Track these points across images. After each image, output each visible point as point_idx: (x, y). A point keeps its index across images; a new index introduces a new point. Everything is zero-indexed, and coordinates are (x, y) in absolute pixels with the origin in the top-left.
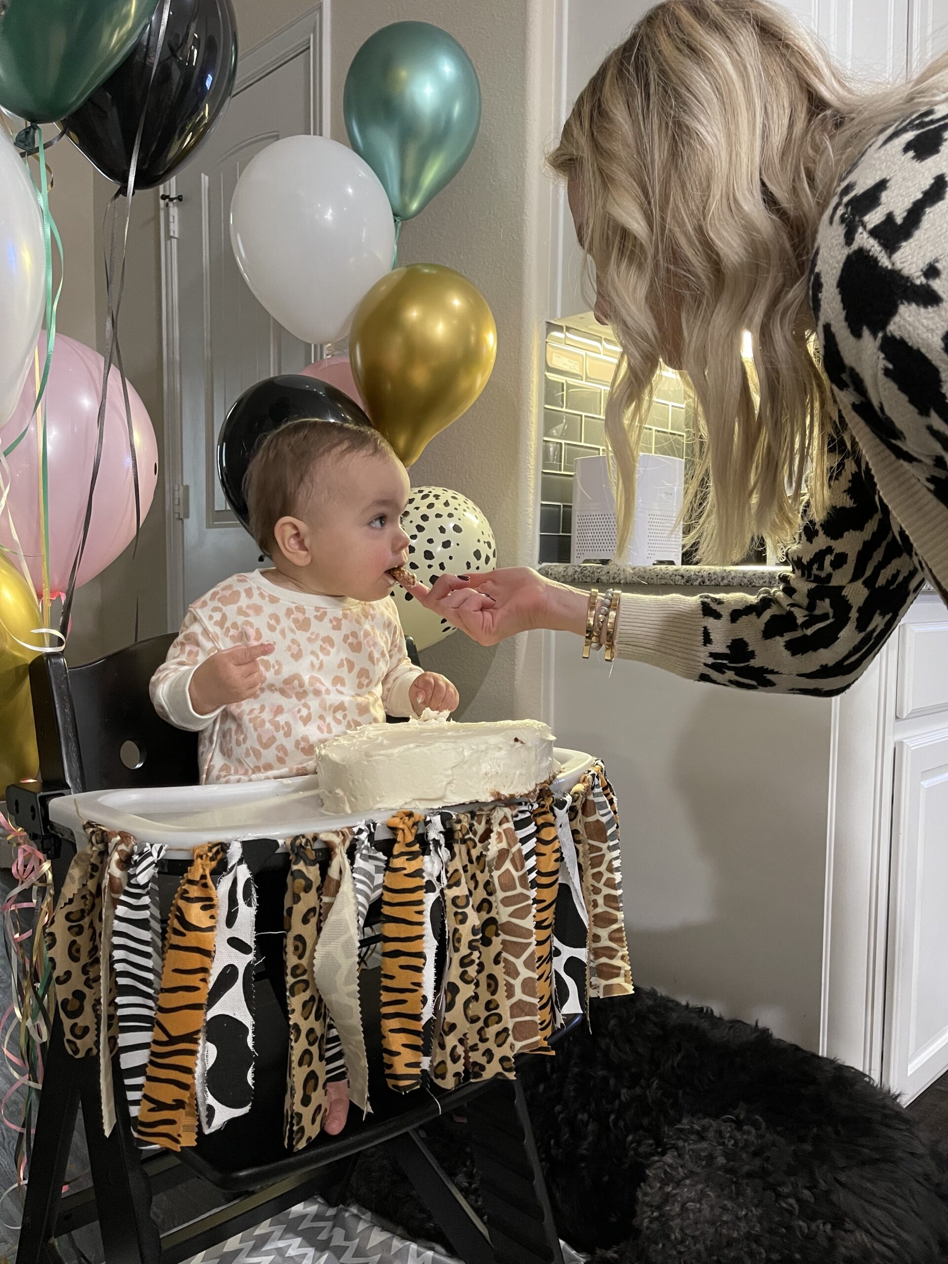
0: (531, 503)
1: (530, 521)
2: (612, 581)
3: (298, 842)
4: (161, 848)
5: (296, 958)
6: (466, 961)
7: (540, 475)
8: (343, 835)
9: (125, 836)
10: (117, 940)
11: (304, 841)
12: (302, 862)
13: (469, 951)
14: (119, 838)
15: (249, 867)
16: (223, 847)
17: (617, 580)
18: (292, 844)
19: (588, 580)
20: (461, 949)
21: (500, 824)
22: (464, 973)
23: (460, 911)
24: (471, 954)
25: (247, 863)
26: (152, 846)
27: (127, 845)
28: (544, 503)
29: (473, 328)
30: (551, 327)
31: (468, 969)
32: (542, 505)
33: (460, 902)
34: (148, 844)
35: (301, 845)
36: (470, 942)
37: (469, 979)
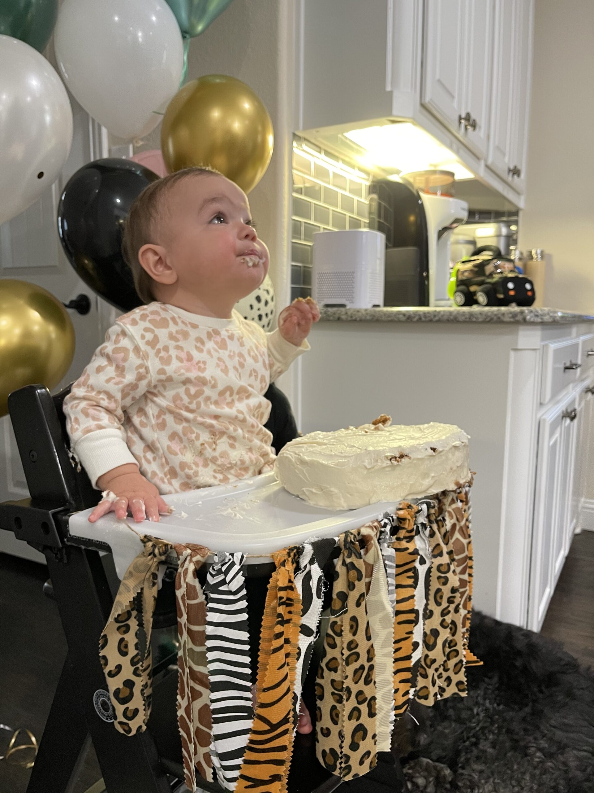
0: (285, 263)
1: (285, 276)
2: (349, 319)
3: (349, 539)
4: (242, 557)
5: (351, 635)
6: (445, 612)
7: (290, 244)
8: (375, 527)
9: (196, 549)
10: (210, 643)
11: (352, 537)
12: (353, 555)
13: (447, 605)
14: (189, 551)
15: (319, 566)
16: (298, 551)
17: (354, 318)
18: (345, 540)
19: (331, 318)
20: (443, 603)
21: (450, 505)
22: (444, 620)
23: (443, 575)
24: (448, 606)
25: (318, 562)
26: (232, 555)
27: (203, 557)
28: (294, 264)
29: (260, 128)
30: (295, 137)
31: (445, 617)
32: (292, 266)
33: (443, 569)
34: (227, 554)
35: (351, 540)
36: (449, 598)
37: (446, 625)
